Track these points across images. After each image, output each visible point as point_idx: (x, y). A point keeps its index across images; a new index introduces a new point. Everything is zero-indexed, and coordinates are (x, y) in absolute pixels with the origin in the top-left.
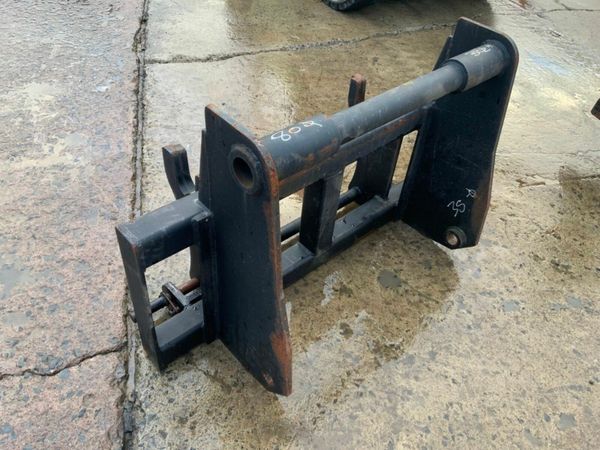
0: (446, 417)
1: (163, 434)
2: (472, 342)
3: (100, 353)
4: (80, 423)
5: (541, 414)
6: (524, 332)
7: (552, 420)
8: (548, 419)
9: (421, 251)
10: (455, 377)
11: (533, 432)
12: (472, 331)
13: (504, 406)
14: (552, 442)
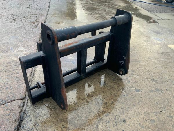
0: (115, 119)
1: (31, 121)
2: (125, 99)
3: (17, 100)
4: (8, 117)
5: (144, 119)
6: (141, 97)
7: (148, 121)
8: (146, 121)
9: (113, 76)
10: (119, 109)
11: (141, 124)
12: (125, 97)
13: (133, 117)
14: (147, 127)
